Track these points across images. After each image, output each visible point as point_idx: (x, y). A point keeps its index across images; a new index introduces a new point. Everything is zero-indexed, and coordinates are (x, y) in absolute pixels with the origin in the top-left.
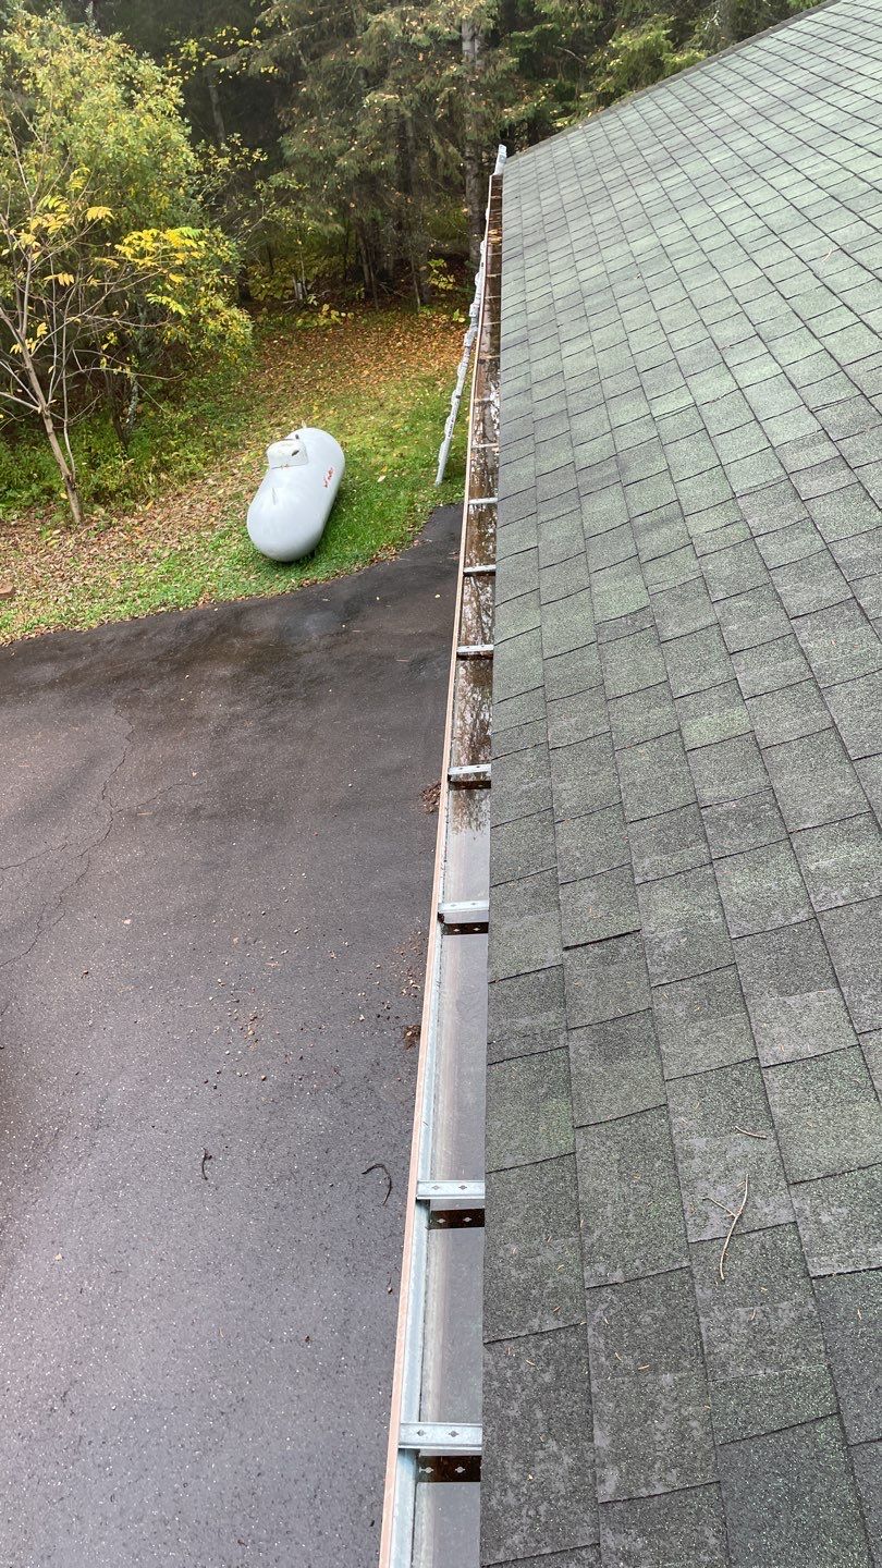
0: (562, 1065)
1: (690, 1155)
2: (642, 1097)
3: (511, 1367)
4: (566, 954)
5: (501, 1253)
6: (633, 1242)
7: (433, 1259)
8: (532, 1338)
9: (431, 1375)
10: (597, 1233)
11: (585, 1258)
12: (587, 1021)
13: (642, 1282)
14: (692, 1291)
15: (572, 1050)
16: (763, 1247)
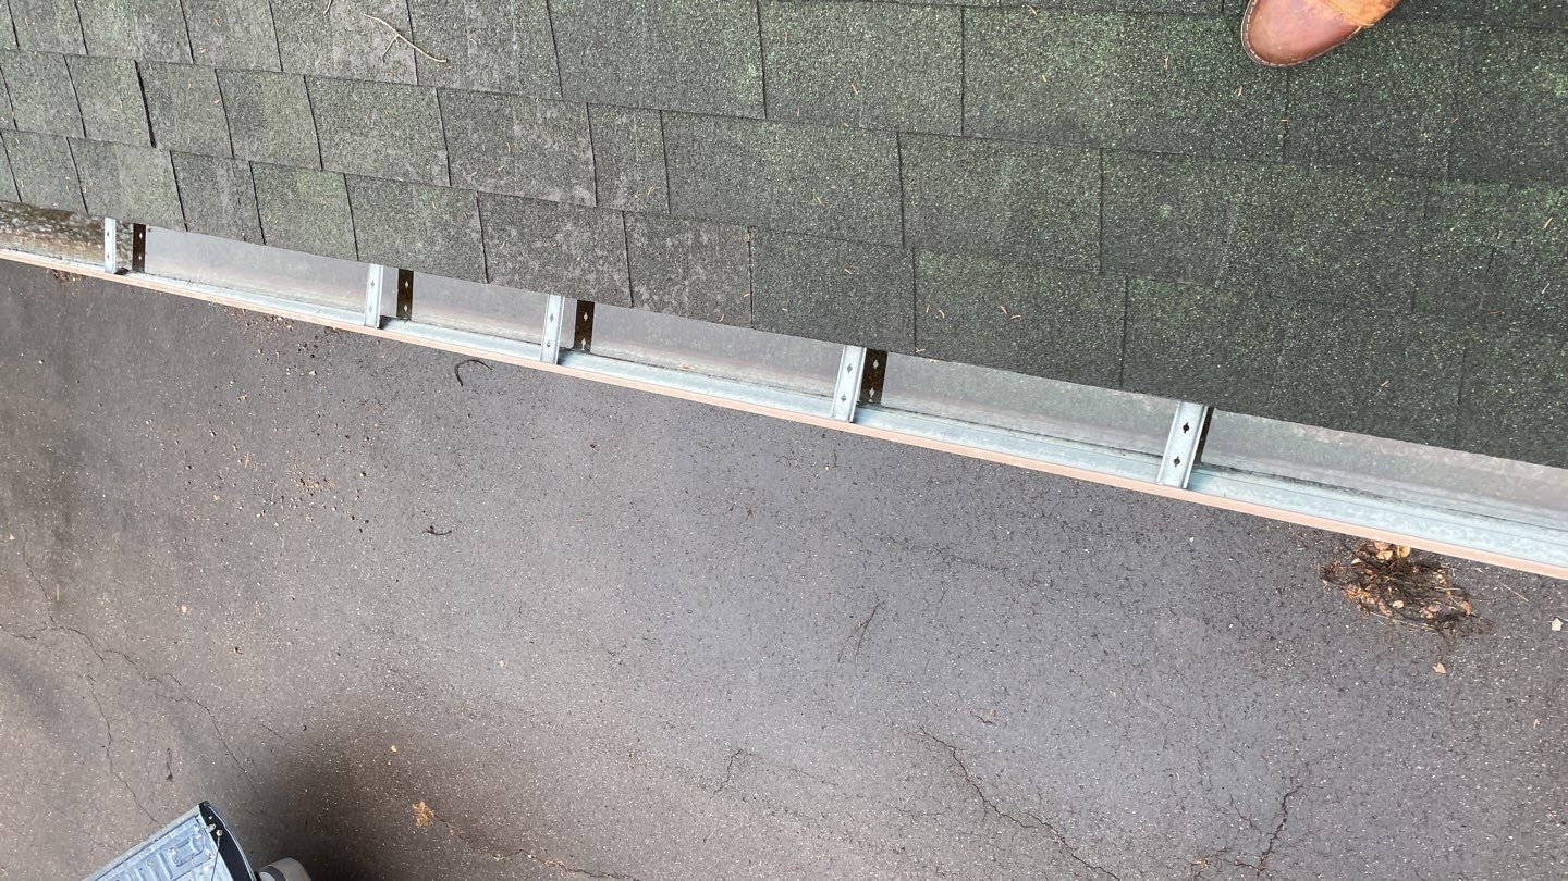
0: (267, 171)
1: (347, 64)
2: (297, 98)
3: (505, 262)
4: (159, 146)
5: (422, 257)
6: (417, 136)
7: (431, 320)
8: (486, 240)
9: (516, 332)
10: (408, 166)
11: (427, 183)
12: (226, 138)
13: (448, 135)
14: (455, 91)
15: (252, 158)
16: (423, 17)
